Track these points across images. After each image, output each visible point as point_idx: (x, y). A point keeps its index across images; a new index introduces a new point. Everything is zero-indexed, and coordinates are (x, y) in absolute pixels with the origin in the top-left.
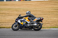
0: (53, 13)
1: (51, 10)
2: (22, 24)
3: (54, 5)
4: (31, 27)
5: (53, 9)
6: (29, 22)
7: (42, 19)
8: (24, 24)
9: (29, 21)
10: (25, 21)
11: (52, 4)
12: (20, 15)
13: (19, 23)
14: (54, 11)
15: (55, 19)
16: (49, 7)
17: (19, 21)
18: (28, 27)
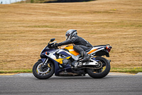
0: (23, 35)
1: (19, 29)
2: (59, 64)
3: (25, 14)
4: (82, 69)
5: (24, 25)
6: (76, 58)
7: (109, 50)
8: (66, 61)
9: (75, 54)
10: (67, 55)
11: (20, 14)
12: (52, 40)
13: (51, 61)
14: (27, 31)
15: (28, 49)
16: (14, 21)
17: (52, 56)
18: (76, 70)
